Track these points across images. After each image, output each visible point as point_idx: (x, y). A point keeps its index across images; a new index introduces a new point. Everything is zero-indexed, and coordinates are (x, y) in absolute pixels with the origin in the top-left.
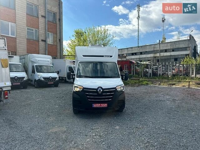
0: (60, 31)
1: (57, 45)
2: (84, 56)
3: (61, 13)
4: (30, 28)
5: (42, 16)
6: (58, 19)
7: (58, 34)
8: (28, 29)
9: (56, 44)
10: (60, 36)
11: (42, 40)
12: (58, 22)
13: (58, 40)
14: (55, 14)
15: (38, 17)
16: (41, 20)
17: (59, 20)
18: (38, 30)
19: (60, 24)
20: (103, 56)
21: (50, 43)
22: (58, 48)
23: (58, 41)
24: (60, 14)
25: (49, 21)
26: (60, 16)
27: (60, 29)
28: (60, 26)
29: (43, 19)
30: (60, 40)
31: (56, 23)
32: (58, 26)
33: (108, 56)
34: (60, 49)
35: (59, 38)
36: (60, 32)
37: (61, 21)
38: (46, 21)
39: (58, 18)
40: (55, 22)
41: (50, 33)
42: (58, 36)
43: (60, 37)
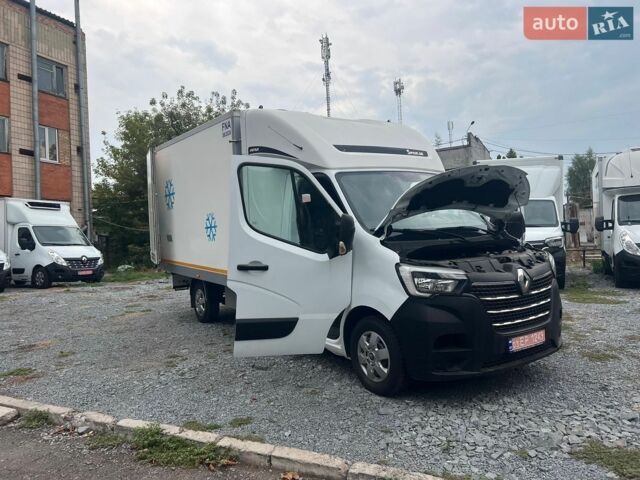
0: (80, 121)
1: (71, 166)
2: (341, 148)
3: (81, 67)
5: (21, 77)
6: (71, 86)
7: (74, 127)
9: (67, 162)
10: (81, 136)
11: (23, 152)
12: (72, 95)
13: (74, 148)
14: (61, 68)
15: (6, 81)
16: (18, 89)
17: (77, 87)
18: (7, 120)
19: (79, 101)
20: (403, 152)
21: (47, 160)
22: (76, 173)
23: (74, 153)
24: (78, 70)
25: (43, 92)
26: (78, 75)
27: (80, 115)
28: (79, 106)
29: (24, 85)
30: (80, 150)
31: (65, 98)
32: (73, 107)
33: (419, 151)
34: (83, 177)
35: (78, 144)
36: (80, 126)
37: (82, 91)
38: (32, 91)
39: (71, 82)
40: (61, 94)
41: (47, 129)
42: (75, 137)
43: (81, 141)
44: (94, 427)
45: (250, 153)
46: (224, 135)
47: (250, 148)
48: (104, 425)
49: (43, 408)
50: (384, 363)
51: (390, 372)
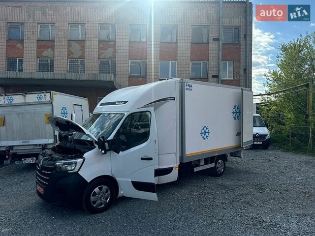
1: (239, 80)
4: (196, 62)
5: (215, 39)
6: (242, 36)
7: (242, 61)
8: (193, 64)
9: (237, 78)
10: (246, 62)
11: (214, 76)
12: (242, 41)
13: (242, 70)
14: (237, 28)
15: (208, 43)
16: (213, 46)
17: (245, 36)
18: (207, 62)
19: (246, 43)
21: (227, 78)
22: (242, 84)
23: (242, 72)
25: (226, 44)
26: (246, 29)
28: (246, 46)
29: (216, 43)
30: (245, 70)
31: (239, 44)
32: (243, 47)
35: (245, 67)
36: (246, 57)
38: (219, 45)
39: (242, 34)
40: (237, 42)
41: (228, 62)
42: (242, 64)
43: (246, 65)
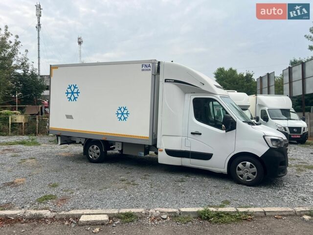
44: (168, 215)
45: (165, 81)
46: (143, 70)
47: (165, 80)
48: (175, 213)
49: (128, 210)
50: (254, 174)
51: (256, 177)
